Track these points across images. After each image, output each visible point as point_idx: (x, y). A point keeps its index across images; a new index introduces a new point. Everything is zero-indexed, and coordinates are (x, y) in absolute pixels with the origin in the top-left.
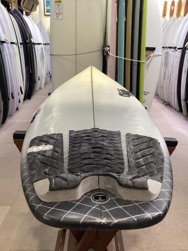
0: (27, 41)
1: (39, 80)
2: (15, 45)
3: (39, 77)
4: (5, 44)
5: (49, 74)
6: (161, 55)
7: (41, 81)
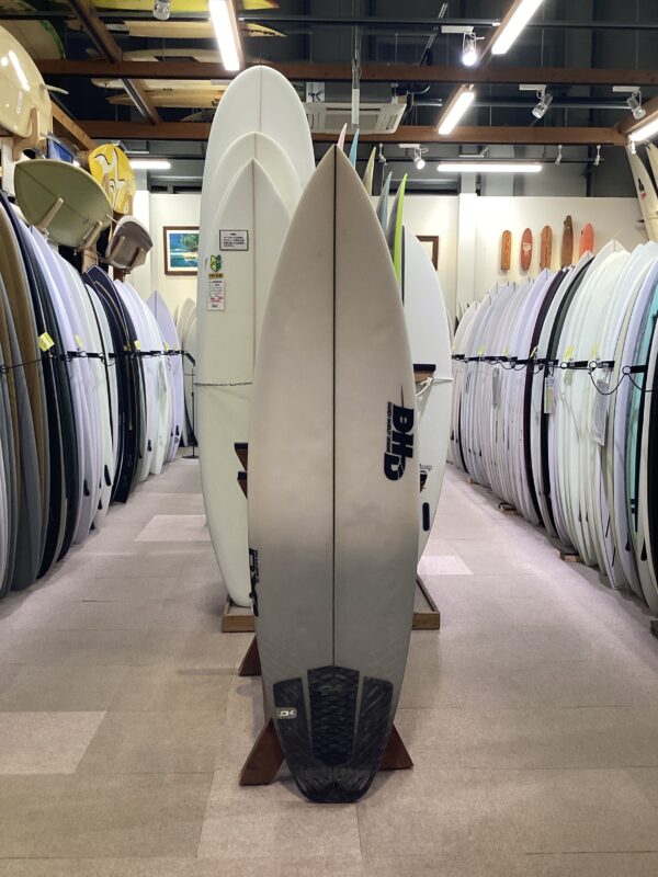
0: (125, 348)
1: (150, 449)
2: (98, 360)
3: (149, 442)
4: (76, 360)
5: (177, 434)
6: (449, 381)
7: (155, 453)
